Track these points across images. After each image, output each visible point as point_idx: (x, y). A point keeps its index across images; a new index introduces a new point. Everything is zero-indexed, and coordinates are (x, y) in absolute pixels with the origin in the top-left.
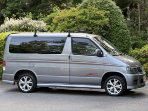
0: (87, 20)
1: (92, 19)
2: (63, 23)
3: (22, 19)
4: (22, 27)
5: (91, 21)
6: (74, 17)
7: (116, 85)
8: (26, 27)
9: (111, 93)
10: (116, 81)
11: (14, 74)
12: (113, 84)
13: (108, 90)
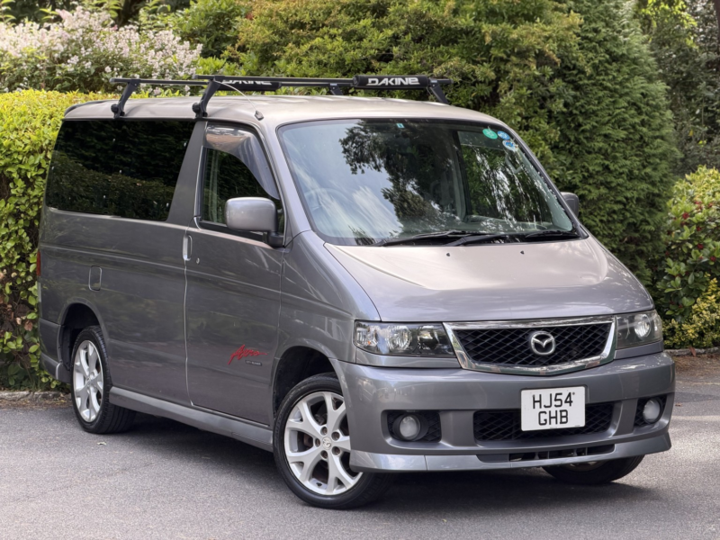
0: (464, 21)
2: (317, 41)
3: (58, 19)
4: (69, 67)
7: (335, 436)
8: (88, 65)
9: (311, 485)
10: (337, 404)
11: (57, 326)
12: (318, 428)
13: (294, 468)
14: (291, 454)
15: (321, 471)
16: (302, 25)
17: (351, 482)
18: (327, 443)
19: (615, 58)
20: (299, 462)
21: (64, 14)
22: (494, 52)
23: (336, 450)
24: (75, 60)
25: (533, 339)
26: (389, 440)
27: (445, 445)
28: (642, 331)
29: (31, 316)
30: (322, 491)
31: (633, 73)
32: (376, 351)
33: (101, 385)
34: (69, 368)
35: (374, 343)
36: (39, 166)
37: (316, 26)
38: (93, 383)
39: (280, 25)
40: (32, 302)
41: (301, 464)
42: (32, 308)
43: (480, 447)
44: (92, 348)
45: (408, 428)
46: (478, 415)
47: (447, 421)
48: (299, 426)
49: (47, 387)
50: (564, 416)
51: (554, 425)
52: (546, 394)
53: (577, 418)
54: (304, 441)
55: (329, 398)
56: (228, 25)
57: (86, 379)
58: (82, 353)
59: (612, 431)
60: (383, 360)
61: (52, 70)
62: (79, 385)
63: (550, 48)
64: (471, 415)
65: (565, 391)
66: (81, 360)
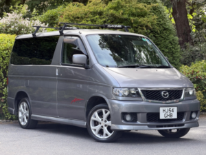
0: (125, 16)
1: (133, 15)
2: (83, 22)
3: (7, 16)
4: (11, 29)
6: (100, 14)
7: (106, 121)
8: (17, 28)
9: (98, 136)
10: (106, 112)
11: (13, 99)
12: (100, 119)
13: (93, 131)
14: (92, 127)
15: (101, 132)
16: (78, 18)
17: (110, 135)
18: (103, 123)
19: (165, 29)
20: (94, 130)
21: (9, 14)
22: (134, 25)
23: (106, 125)
24: (13, 27)
25: (162, 93)
26: (123, 121)
27: (139, 122)
28: (191, 93)
29: (3, 98)
30: (101, 137)
31: (170, 34)
32: (118, 96)
33: (28, 115)
34: (17, 110)
35: (118, 94)
36: (7, 54)
37: (82, 18)
38: (25, 114)
39: (71, 18)
40: (4, 93)
41: (95, 130)
42: (3, 95)
43: (148, 123)
44: (25, 104)
45: (128, 118)
46: (148, 114)
47: (139, 116)
48: (95, 119)
49: (7, 119)
50: (171, 115)
51: (169, 118)
52: (166, 109)
53: (175, 116)
54: (96, 123)
55: (104, 110)
56: (55, 19)
57: (23, 113)
58: (22, 106)
59: (184, 120)
60: (121, 98)
61: (6, 30)
62: (20, 115)
63: (149, 24)
64: (146, 114)
65: (172, 108)
66: (21, 108)
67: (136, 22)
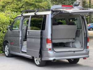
0: (33, 3)
5: (36, 3)
37: (11, 3)
67: (38, 5)
